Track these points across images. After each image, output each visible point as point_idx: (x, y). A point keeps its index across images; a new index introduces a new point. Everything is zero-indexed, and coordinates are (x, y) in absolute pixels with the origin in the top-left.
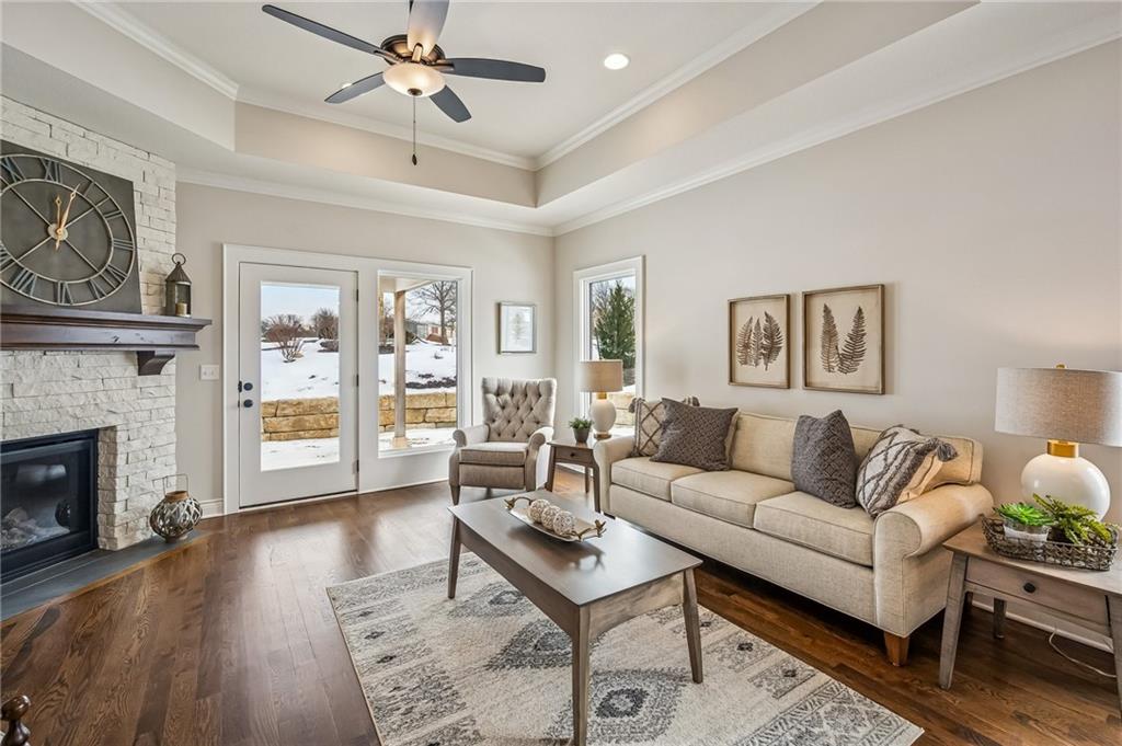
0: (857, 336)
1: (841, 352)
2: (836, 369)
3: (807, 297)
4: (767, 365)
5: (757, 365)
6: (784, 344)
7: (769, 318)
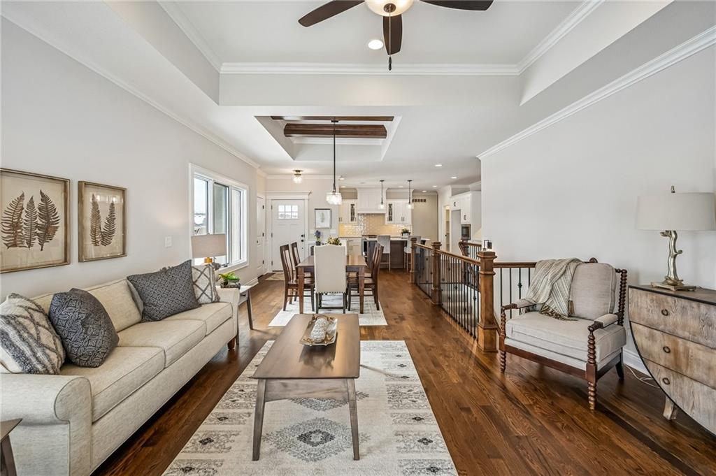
0: (111, 219)
1: (102, 230)
2: (100, 243)
3: (83, 185)
4: (42, 246)
5: (30, 245)
6: (61, 224)
7: (44, 198)
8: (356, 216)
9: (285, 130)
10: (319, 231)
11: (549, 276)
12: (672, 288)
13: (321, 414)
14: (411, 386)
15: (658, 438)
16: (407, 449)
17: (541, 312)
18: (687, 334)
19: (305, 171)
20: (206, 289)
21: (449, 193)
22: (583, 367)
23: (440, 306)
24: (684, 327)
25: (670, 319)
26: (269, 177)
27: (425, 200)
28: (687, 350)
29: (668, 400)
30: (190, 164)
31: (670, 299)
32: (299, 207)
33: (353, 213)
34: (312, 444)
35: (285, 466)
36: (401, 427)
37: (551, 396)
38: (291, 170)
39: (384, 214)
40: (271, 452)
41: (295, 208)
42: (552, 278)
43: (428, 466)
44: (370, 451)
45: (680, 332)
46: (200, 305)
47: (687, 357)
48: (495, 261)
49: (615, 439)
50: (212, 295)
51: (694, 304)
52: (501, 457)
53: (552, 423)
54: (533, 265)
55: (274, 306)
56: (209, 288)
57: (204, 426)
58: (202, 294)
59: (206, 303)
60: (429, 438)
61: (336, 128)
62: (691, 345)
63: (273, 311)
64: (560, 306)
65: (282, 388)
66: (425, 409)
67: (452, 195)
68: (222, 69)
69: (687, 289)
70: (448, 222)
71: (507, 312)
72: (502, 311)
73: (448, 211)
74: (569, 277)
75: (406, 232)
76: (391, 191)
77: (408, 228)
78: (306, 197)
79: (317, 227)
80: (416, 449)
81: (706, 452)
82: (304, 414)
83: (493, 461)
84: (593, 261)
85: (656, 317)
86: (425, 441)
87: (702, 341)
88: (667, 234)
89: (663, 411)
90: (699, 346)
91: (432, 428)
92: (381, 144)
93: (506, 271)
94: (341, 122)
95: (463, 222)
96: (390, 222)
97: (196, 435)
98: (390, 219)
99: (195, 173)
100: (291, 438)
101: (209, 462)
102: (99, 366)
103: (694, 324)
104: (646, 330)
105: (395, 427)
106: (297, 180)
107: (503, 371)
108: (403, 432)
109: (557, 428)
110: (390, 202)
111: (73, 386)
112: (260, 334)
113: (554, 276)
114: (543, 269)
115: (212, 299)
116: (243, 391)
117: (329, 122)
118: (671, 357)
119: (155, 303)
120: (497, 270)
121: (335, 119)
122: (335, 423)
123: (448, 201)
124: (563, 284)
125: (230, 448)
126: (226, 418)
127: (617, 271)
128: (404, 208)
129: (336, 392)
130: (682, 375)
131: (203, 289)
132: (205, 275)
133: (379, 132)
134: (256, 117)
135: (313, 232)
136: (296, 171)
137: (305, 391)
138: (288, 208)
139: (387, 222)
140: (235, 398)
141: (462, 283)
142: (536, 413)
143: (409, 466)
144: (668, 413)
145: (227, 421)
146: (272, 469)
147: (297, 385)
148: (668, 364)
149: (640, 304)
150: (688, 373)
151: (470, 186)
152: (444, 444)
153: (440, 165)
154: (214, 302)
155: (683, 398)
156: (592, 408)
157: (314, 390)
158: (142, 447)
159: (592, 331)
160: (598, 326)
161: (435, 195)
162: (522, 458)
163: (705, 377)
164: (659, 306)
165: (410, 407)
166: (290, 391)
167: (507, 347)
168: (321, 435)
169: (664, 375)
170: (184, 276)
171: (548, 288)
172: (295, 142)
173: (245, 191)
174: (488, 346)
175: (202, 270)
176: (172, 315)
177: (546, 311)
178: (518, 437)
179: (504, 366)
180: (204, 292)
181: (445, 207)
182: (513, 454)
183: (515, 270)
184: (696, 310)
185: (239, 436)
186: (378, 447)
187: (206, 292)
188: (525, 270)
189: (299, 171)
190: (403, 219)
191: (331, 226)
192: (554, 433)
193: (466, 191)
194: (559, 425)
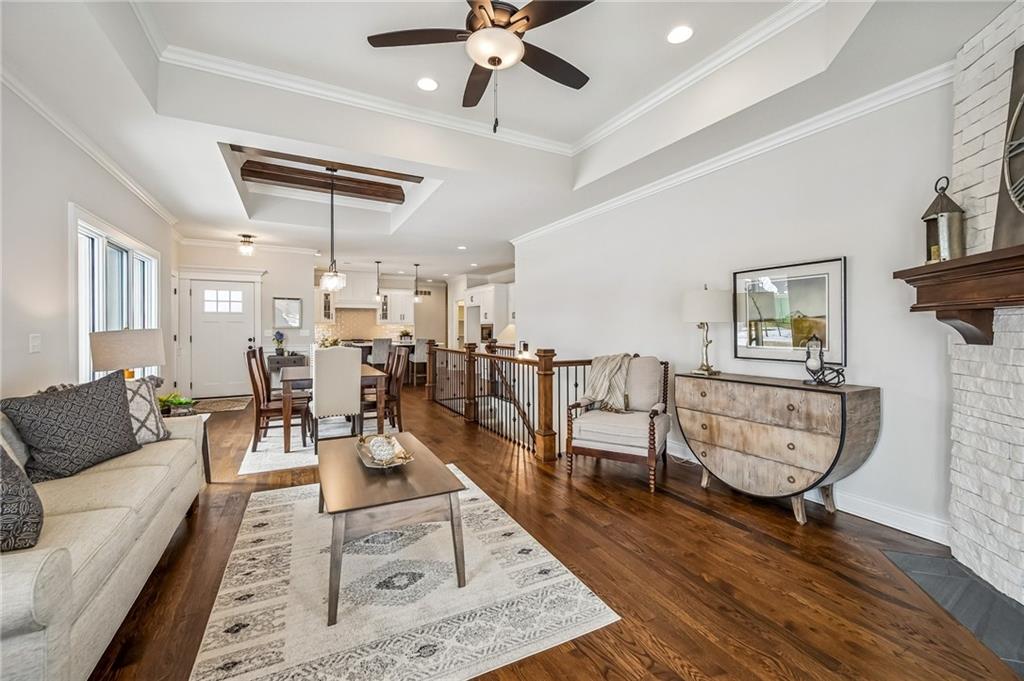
8: (332, 311)
9: (242, 169)
10: (281, 331)
11: (607, 372)
12: (706, 373)
13: (391, 557)
14: (484, 507)
15: (701, 502)
16: (510, 563)
17: (600, 409)
18: (718, 410)
19: (260, 237)
20: (147, 418)
21: (463, 285)
22: (645, 453)
23: (476, 422)
24: (717, 403)
25: (706, 399)
26: (184, 242)
27: (429, 293)
28: (718, 423)
29: (704, 469)
30: (70, 205)
31: (707, 382)
32: (243, 294)
33: (327, 307)
34: (400, 587)
35: (377, 617)
36: (494, 546)
37: (620, 489)
38: (234, 234)
39: (374, 310)
40: (349, 611)
41: (237, 295)
42: (610, 374)
43: (538, 571)
44: (472, 575)
45: (714, 410)
46: (140, 447)
47: (719, 430)
48: (555, 359)
49: (675, 509)
50: (157, 428)
51: (724, 384)
52: (597, 546)
53: (628, 510)
54: (589, 362)
55: (230, 448)
56: (152, 417)
57: (217, 613)
58: (140, 428)
59: (149, 443)
60: (527, 548)
61: (332, 180)
62: (721, 419)
63: (232, 454)
64: (618, 401)
65: (368, 520)
66: (511, 524)
67: (468, 287)
68: (164, 54)
69: (715, 373)
70: (461, 323)
71: (573, 411)
72: (569, 409)
73: (461, 308)
74: (624, 372)
75: (406, 335)
76: (385, 277)
77: (409, 330)
78: (258, 278)
79: (277, 326)
80: (519, 560)
81: (731, 504)
82: (370, 563)
83: (592, 550)
84: (636, 356)
85: (696, 399)
86: (525, 551)
87: (729, 414)
88: (701, 325)
89: (700, 482)
90: (727, 418)
91: (526, 539)
92: (389, 211)
93: (563, 369)
94: (340, 173)
95: (483, 321)
96: (385, 321)
97: (210, 627)
98: (385, 316)
99: (80, 222)
100: (367, 590)
101: (260, 647)
102: (36, 543)
103: (723, 400)
104: (688, 412)
105: (489, 548)
106: (246, 250)
107: (570, 475)
108: (499, 549)
109: (632, 513)
110: (383, 292)
111: (56, 562)
112: (230, 487)
113: (611, 371)
114: (599, 366)
115: (158, 435)
116: (254, 559)
117: (322, 170)
118: (707, 432)
119: (63, 446)
120: (555, 369)
121: (333, 166)
122: (416, 561)
123: (461, 296)
124: (620, 379)
125: (284, 624)
126: (249, 596)
127: (662, 363)
128: (404, 302)
129: (437, 512)
130: (716, 446)
131: (142, 419)
132: (141, 396)
133: (394, 194)
134: (218, 143)
135: (270, 333)
136: (244, 236)
137: (397, 519)
138: (223, 295)
139: (379, 320)
140: (248, 571)
141: (488, 395)
142: (611, 504)
143: (520, 576)
144: (704, 483)
145: (254, 598)
146: (362, 626)
147: (388, 513)
148: (705, 439)
149: (685, 391)
150: (719, 443)
151: (489, 277)
152: (544, 549)
153: (464, 248)
154: (161, 440)
155: (715, 465)
156: (652, 491)
157: (411, 514)
158: (114, 668)
159: (652, 418)
160: (655, 413)
161: (444, 287)
162: (615, 543)
163: (730, 444)
164: (698, 390)
165: (493, 526)
166: (379, 522)
167: (574, 448)
168: (404, 577)
169: (702, 450)
170: (114, 396)
171: (606, 384)
172: (251, 190)
173: (154, 263)
174: (548, 454)
175: (135, 389)
176: (94, 464)
177: (605, 407)
178: (605, 527)
179: (571, 470)
180: (143, 424)
181: (457, 302)
182: (608, 541)
183: (572, 369)
184: (725, 388)
185: (286, 610)
186: (480, 570)
187: (148, 423)
188: (580, 368)
189: (250, 237)
190: (403, 317)
191: (301, 323)
192: (631, 516)
193: (484, 283)
194: (633, 509)
